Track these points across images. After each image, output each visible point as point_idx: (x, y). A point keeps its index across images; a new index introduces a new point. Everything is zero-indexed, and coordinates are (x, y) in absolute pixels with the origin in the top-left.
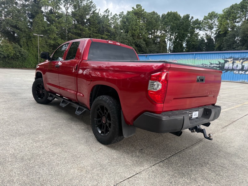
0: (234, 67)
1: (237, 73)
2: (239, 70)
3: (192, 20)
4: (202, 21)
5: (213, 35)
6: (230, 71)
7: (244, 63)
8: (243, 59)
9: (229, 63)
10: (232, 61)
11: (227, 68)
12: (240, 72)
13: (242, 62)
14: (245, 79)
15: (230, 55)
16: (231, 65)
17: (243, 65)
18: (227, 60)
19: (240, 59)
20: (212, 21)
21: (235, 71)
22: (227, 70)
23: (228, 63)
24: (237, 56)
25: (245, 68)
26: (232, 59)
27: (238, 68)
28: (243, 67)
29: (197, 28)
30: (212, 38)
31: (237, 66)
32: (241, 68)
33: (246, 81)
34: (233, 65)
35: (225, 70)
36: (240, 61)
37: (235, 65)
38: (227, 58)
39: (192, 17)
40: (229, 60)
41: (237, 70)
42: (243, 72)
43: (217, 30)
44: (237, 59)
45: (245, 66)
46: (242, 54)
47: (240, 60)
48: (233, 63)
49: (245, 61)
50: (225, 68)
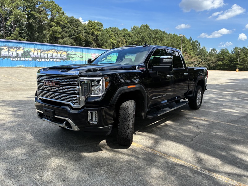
0: (10, 55)
1: (14, 59)
2: (15, 57)
6: (7, 58)
7: (17, 51)
8: (17, 48)
9: (5, 50)
10: (8, 49)
11: (4, 55)
12: (16, 59)
13: (16, 51)
14: (21, 65)
15: (5, 44)
16: (7, 53)
17: (17, 53)
18: (3, 47)
19: (14, 47)
21: (12, 58)
22: (5, 57)
23: (3, 50)
24: (11, 45)
25: (19, 56)
26: (7, 47)
27: (14, 56)
28: (17, 54)
31: (13, 53)
32: (16, 55)
33: (22, 66)
34: (9, 53)
35: (2, 57)
36: (14, 49)
37: (11, 53)
41: (13, 57)
42: (18, 59)
44: (11, 47)
45: (19, 54)
46: (15, 44)
48: (9, 51)
50: (2, 55)
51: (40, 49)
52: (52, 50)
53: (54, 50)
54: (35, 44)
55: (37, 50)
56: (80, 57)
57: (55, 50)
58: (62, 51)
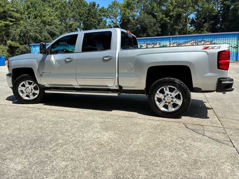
3: (98, 8)
4: (107, 9)
5: (118, 22)
8: (153, 44)
15: (144, 41)
18: (142, 45)
20: (116, 10)
24: (149, 41)
26: (145, 44)
29: (104, 16)
30: (118, 25)
36: (151, 46)
38: (141, 44)
39: (98, 5)
40: (144, 45)
43: (121, 18)
44: (149, 44)
47: (151, 44)
49: (155, 45)
51: (176, 43)
52: (190, 42)
53: (193, 42)
54: (171, 39)
55: (173, 44)
56: (234, 47)
57: (195, 41)
58: (204, 41)
